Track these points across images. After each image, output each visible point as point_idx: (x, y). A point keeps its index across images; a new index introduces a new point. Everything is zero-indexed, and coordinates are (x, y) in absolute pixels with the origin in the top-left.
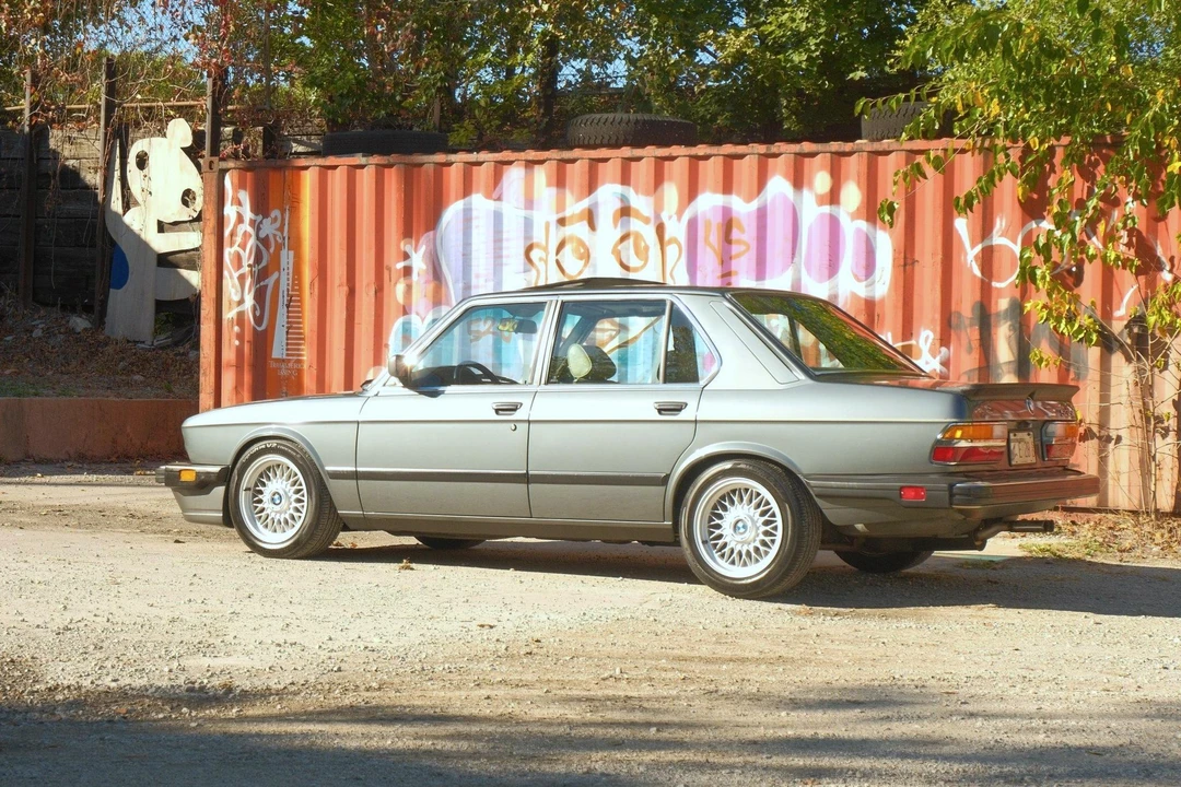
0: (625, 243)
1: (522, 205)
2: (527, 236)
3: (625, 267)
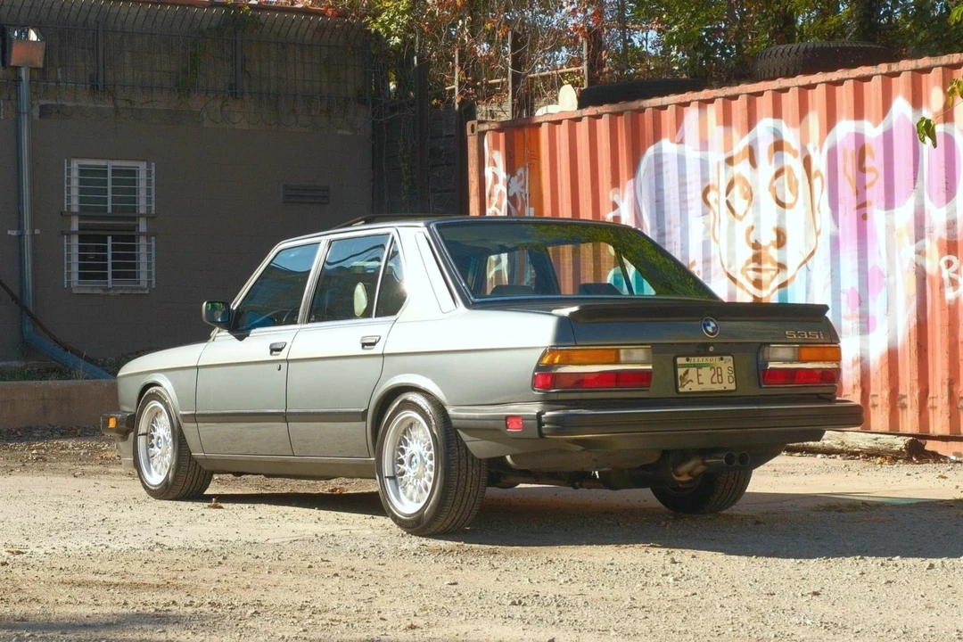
0: (779, 179)
1: (698, 148)
2: (704, 179)
3: (781, 204)
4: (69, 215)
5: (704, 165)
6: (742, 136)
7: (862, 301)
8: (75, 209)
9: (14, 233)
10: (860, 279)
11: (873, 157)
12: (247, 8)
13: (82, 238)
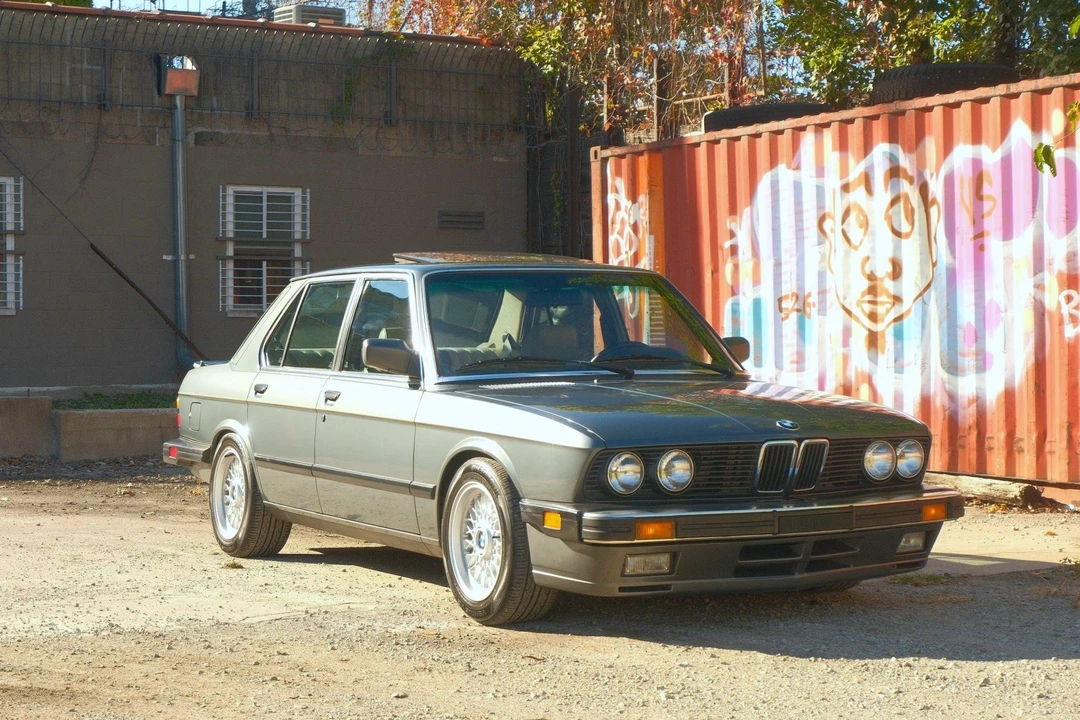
0: (895, 207)
1: (814, 174)
2: (820, 206)
3: (897, 233)
4: (224, 240)
5: (820, 192)
6: (858, 162)
7: (979, 336)
8: (231, 235)
9: (170, 258)
10: (976, 313)
11: (990, 183)
12: (402, 37)
13: (237, 263)
